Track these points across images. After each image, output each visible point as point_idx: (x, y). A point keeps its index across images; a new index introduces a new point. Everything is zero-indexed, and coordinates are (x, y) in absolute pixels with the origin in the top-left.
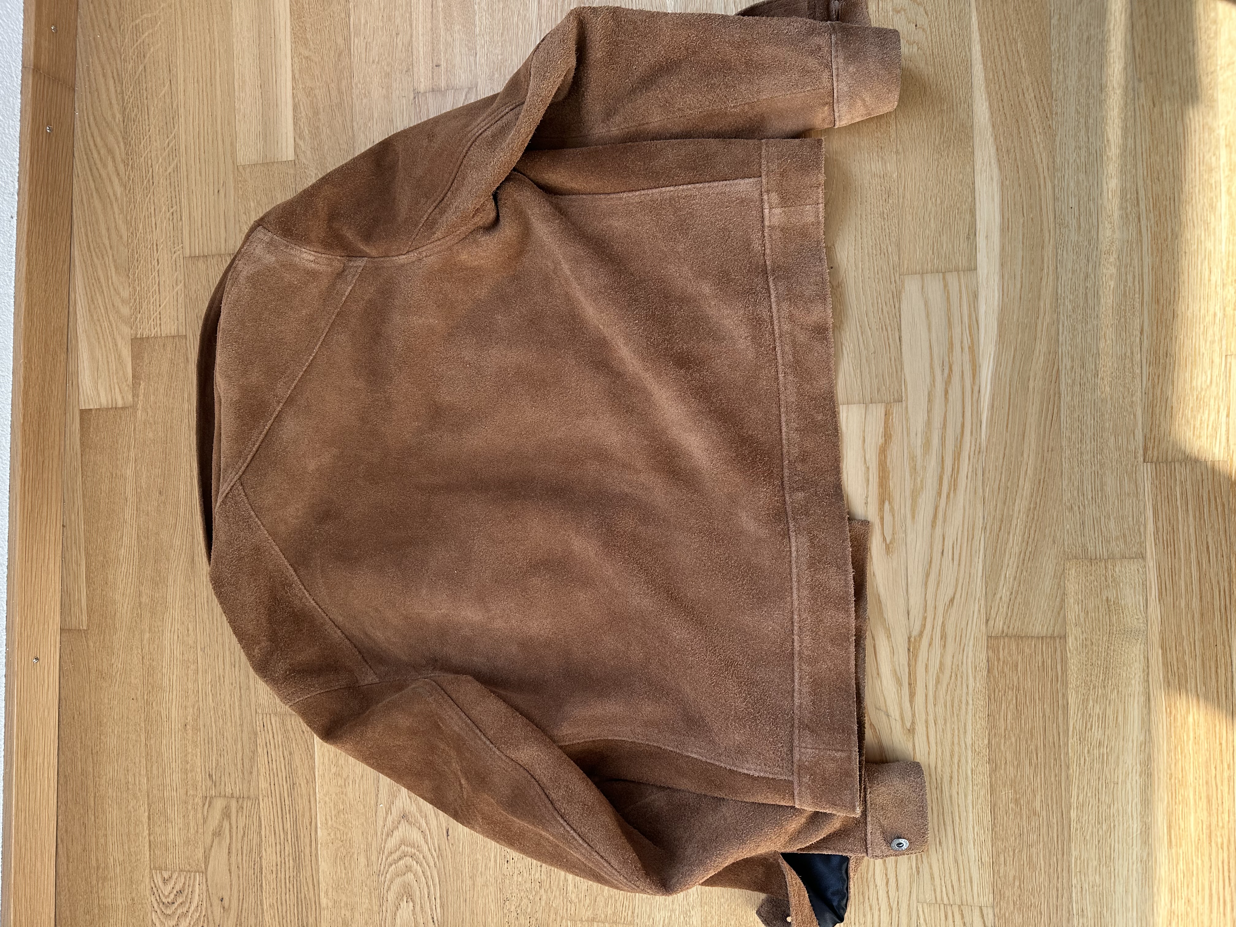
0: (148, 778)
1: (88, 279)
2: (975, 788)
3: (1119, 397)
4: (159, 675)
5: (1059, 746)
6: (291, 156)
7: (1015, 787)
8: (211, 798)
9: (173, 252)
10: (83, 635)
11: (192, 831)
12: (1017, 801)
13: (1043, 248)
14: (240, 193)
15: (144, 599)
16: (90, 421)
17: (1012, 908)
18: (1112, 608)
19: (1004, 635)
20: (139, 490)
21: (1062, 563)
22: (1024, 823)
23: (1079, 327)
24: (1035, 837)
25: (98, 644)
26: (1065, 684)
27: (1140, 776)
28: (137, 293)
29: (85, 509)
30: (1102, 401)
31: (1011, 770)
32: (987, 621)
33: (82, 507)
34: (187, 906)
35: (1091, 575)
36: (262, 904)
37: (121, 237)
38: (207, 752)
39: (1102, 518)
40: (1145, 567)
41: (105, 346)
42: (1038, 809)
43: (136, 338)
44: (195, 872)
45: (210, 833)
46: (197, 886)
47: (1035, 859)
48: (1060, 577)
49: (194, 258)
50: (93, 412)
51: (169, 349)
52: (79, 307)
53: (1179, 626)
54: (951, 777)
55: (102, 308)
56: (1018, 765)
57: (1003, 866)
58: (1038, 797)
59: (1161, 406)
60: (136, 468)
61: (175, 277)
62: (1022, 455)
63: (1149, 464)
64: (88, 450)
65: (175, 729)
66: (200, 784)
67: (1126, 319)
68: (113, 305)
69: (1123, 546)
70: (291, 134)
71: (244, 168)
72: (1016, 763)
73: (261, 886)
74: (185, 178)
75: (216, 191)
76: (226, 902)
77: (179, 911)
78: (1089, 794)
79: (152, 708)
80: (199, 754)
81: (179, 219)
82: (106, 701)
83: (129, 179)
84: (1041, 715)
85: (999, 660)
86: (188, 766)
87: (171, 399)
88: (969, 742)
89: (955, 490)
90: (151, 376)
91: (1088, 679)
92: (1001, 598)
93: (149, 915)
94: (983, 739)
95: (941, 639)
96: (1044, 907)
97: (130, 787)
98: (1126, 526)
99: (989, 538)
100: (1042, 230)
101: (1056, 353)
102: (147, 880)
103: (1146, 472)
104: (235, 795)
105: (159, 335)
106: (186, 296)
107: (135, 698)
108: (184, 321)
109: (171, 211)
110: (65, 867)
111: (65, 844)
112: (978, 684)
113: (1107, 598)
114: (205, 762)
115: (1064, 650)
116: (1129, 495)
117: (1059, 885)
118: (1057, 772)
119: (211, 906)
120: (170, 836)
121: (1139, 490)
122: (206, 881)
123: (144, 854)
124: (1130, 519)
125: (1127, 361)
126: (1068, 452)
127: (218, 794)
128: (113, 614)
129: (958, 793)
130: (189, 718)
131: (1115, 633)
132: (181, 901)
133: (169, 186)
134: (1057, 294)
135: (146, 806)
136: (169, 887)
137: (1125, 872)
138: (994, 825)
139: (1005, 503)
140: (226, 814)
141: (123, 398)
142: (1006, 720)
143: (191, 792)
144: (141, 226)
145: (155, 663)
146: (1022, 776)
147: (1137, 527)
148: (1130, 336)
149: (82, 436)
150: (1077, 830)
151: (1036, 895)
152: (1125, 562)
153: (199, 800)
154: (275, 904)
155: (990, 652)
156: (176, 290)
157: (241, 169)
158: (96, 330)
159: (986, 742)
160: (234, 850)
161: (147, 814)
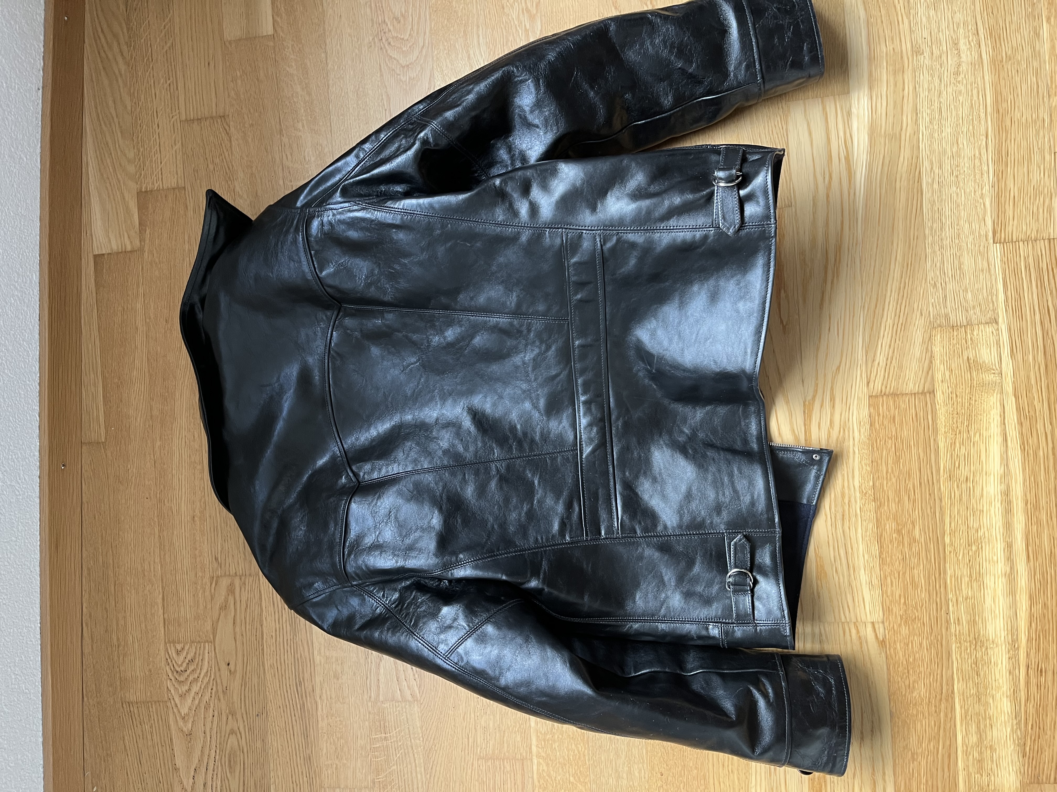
0: (161, 565)
1: (98, 143)
2: (864, 523)
3: (971, 191)
4: (169, 475)
5: (933, 483)
6: (270, 31)
7: (897, 521)
8: (218, 577)
9: (171, 117)
10: (102, 446)
11: (201, 607)
12: (899, 532)
13: (903, 72)
14: (228, 64)
15: (155, 412)
16: (103, 264)
17: (899, 622)
18: (972, 365)
19: (882, 394)
20: (148, 320)
21: (929, 331)
22: (906, 550)
23: (936, 135)
24: (916, 561)
25: (115, 453)
26: (935, 431)
27: (1001, 504)
28: (140, 154)
29: (100, 340)
30: (957, 194)
31: (893, 506)
32: (868, 383)
33: (98, 337)
34: (198, 671)
35: (953, 339)
36: (263, 666)
37: (126, 107)
38: (213, 539)
39: (961, 292)
40: (998, 329)
41: (114, 200)
42: (917, 537)
43: (141, 191)
44: (205, 642)
45: (218, 607)
46: (207, 654)
47: (916, 579)
48: (928, 341)
49: (189, 121)
50: (106, 256)
51: (170, 199)
52: (90, 168)
53: (1028, 378)
54: (843, 515)
55: (111, 168)
56: (899, 501)
57: (890, 586)
58: (917, 528)
59: (1005, 197)
60: (144, 301)
61: (173, 138)
62: (892, 244)
63: (998, 244)
64: (101, 288)
65: (184, 521)
66: (208, 566)
67: (973, 127)
68: (121, 165)
69: (979, 313)
70: (269, 12)
71: (230, 42)
72: (897, 500)
73: (263, 649)
74: (180, 53)
75: (207, 64)
76: (232, 666)
77: (191, 678)
78: (960, 522)
79: (164, 504)
80: (206, 541)
81: (175, 89)
82: (123, 501)
83: (131, 57)
84: (916, 459)
85: (879, 415)
86: (197, 552)
87: (173, 242)
88: (857, 484)
89: (838, 276)
90: (156, 223)
91: (955, 425)
92: (879, 363)
93: (165, 682)
94: (868, 482)
95: (831, 401)
96: (926, 619)
97: (146, 574)
98: (981, 297)
99: (867, 315)
100: (902, 57)
101: (918, 157)
102: (162, 653)
103: (996, 251)
104: (238, 574)
105: (161, 188)
106: (183, 154)
107: (149, 497)
108: (182, 175)
109: (168, 82)
110: (90, 647)
111: (89, 628)
112: (862, 437)
113: (968, 358)
114: (211, 547)
115: (933, 404)
116: (983, 271)
117: (938, 600)
118: (932, 505)
119: (219, 670)
120: (182, 612)
121: (990, 266)
122: (215, 649)
123: (160, 631)
124: (985, 290)
125: (977, 161)
126: (930, 238)
127: (223, 574)
128: (128, 426)
129: (849, 528)
130: (197, 511)
131: (975, 386)
132: (192, 668)
133: (166, 62)
134: (917, 110)
135: (161, 589)
136: (182, 658)
137: (993, 585)
138: (881, 553)
139: (879, 285)
140: (231, 590)
141: (131, 242)
142: (887, 465)
143: (200, 574)
144: (143, 97)
145: (166, 466)
146: (902, 510)
147: (990, 297)
148: (977, 141)
149: (96, 277)
150: (950, 552)
151: (919, 609)
152: (982, 327)
153: (207, 580)
154: (275, 664)
155: (872, 410)
156: (174, 149)
157: (227, 44)
158: (106, 187)
159: (871, 483)
160: (238, 621)
161: (161, 596)
